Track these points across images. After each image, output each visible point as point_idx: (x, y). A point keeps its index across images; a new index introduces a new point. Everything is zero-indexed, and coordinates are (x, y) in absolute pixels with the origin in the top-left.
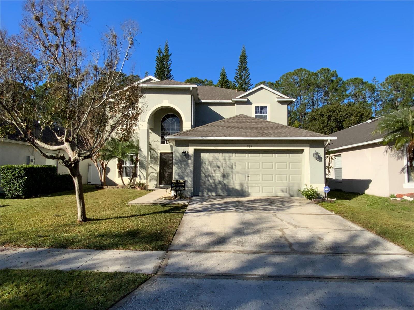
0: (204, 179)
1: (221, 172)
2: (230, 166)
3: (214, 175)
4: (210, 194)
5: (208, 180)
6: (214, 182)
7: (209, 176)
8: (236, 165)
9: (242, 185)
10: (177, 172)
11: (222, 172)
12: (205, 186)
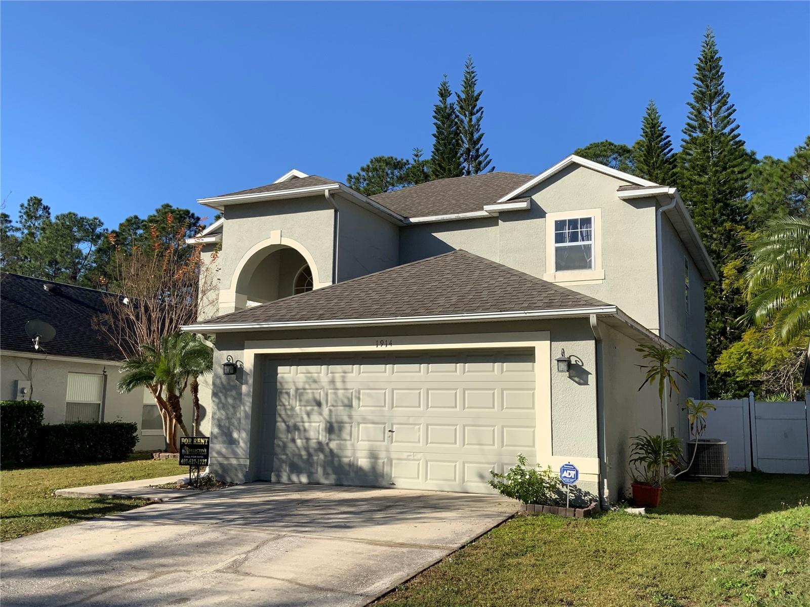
0: (283, 436)
1: (325, 418)
2: (346, 401)
3: (307, 425)
4: (294, 478)
5: (293, 441)
6: (305, 444)
7: (296, 428)
8: (361, 397)
9: (373, 456)
10: (217, 417)
11: (327, 417)
12: (284, 457)
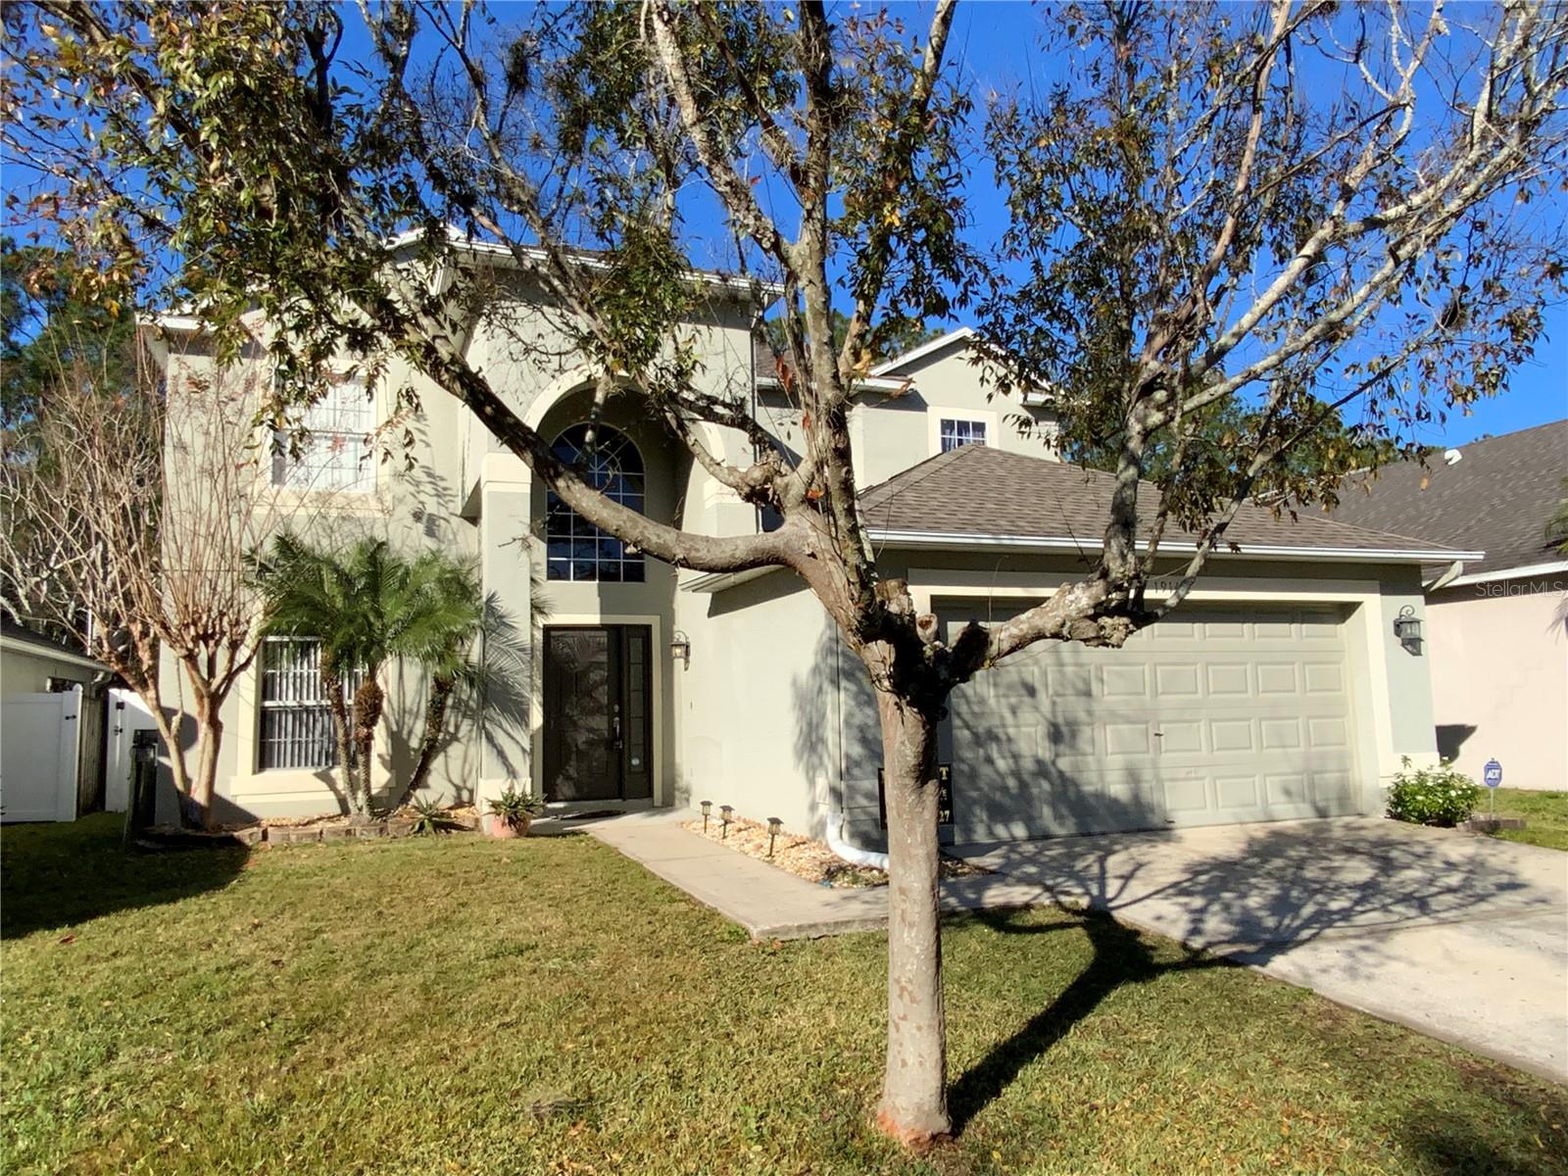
0: (968, 754)
1: (1043, 716)
2: (1081, 686)
3: (1011, 731)
4: (1001, 831)
5: (990, 761)
6: (1013, 766)
7: (992, 737)
8: (1105, 677)
9: (1133, 776)
11: (1049, 715)
12: (974, 794)
